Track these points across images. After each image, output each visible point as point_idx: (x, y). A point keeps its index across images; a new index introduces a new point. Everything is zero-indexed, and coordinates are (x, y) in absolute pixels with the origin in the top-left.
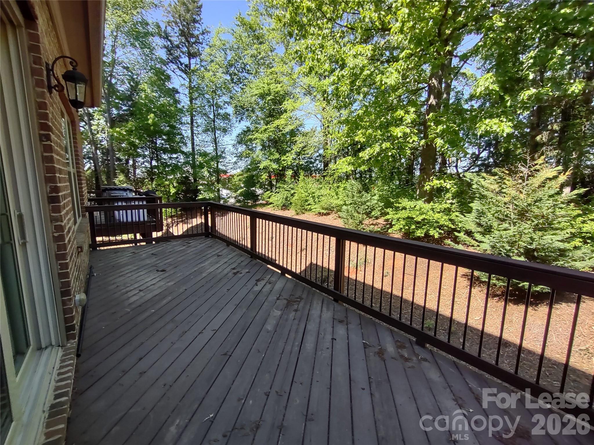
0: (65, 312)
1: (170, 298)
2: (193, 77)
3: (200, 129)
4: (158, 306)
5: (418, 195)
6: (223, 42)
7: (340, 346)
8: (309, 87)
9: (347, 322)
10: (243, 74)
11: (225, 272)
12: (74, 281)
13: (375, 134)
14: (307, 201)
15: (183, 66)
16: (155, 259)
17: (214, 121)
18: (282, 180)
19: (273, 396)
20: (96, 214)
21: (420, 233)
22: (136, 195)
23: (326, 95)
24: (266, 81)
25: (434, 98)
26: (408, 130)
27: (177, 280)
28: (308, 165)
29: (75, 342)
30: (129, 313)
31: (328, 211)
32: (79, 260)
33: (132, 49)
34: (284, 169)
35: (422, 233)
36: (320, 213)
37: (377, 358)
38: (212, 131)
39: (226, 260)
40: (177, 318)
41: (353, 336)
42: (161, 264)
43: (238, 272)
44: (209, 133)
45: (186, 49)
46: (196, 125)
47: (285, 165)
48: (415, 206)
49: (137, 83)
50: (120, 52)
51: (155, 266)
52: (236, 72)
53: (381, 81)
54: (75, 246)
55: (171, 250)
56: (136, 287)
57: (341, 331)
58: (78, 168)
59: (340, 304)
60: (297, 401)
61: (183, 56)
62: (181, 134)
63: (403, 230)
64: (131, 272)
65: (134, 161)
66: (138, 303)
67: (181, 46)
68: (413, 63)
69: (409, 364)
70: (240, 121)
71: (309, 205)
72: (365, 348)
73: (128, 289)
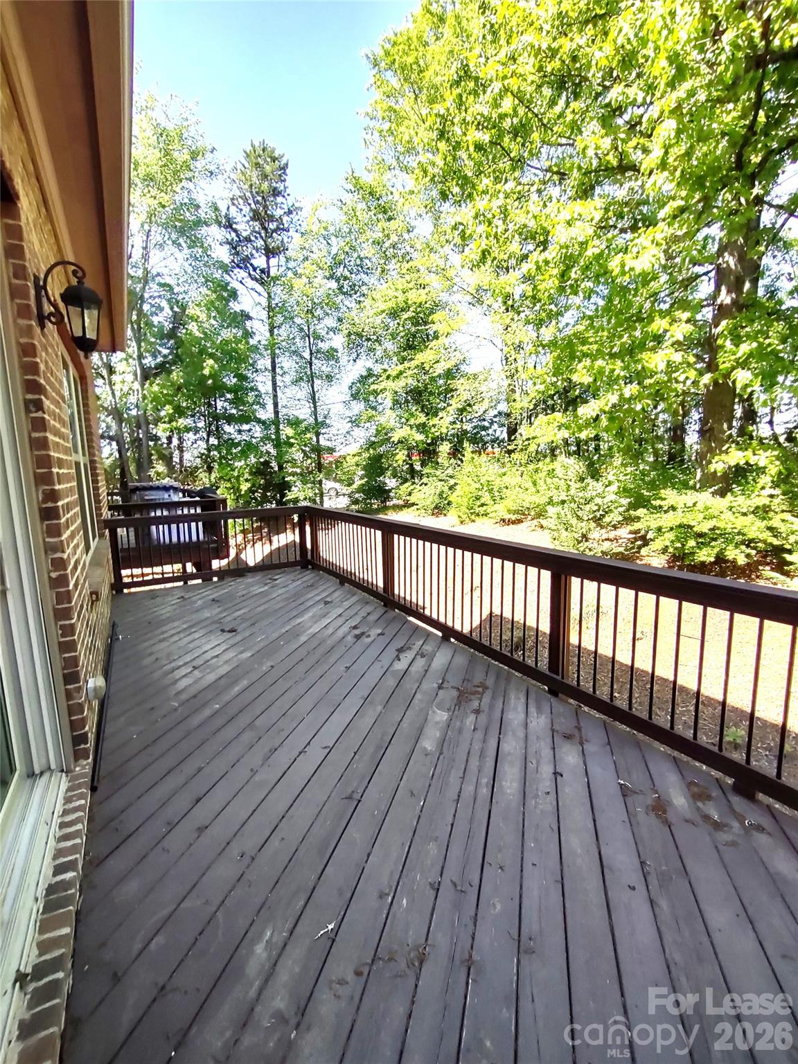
0: (71, 710)
1: (245, 683)
2: (274, 289)
3: (288, 379)
4: (227, 697)
5: (700, 481)
6: (324, 225)
7: (573, 790)
8: (477, 290)
9: (581, 737)
10: (359, 277)
11: (341, 633)
12: (85, 654)
13: (612, 367)
14: (478, 498)
15: (258, 271)
16: (219, 609)
17: (311, 364)
18: (432, 462)
19: (446, 892)
20: (121, 532)
21: (706, 555)
22: (184, 496)
23: (510, 303)
24: (400, 287)
25: (729, 292)
26: (677, 357)
27: (256, 648)
28: (478, 433)
29: (88, 764)
30: (176, 710)
31: (519, 517)
32: (94, 616)
33: (175, 250)
34: (436, 441)
35: (709, 555)
36: (504, 520)
37: (653, 820)
38: (308, 381)
39: (340, 611)
40: (257, 723)
41: (596, 770)
42: (229, 619)
43: (363, 634)
44: (303, 384)
45: (263, 243)
46: (281, 373)
47: (437, 434)
48: (695, 504)
49: (184, 308)
50: (155, 257)
51: (219, 622)
52: (348, 274)
53: (623, 265)
54: (86, 591)
55: (244, 592)
56: (188, 659)
57: (570, 757)
58: (92, 455)
59: (562, 700)
60: (497, 906)
61: (256, 255)
62: (257, 390)
63: (671, 550)
64: (179, 633)
65: (180, 439)
66: (193, 691)
67: (253, 238)
68: (685, 226)
69: (724, 837)
70: (355, 361)
71: (482, 505)
72: (624, 796)
73: (173, 665)
